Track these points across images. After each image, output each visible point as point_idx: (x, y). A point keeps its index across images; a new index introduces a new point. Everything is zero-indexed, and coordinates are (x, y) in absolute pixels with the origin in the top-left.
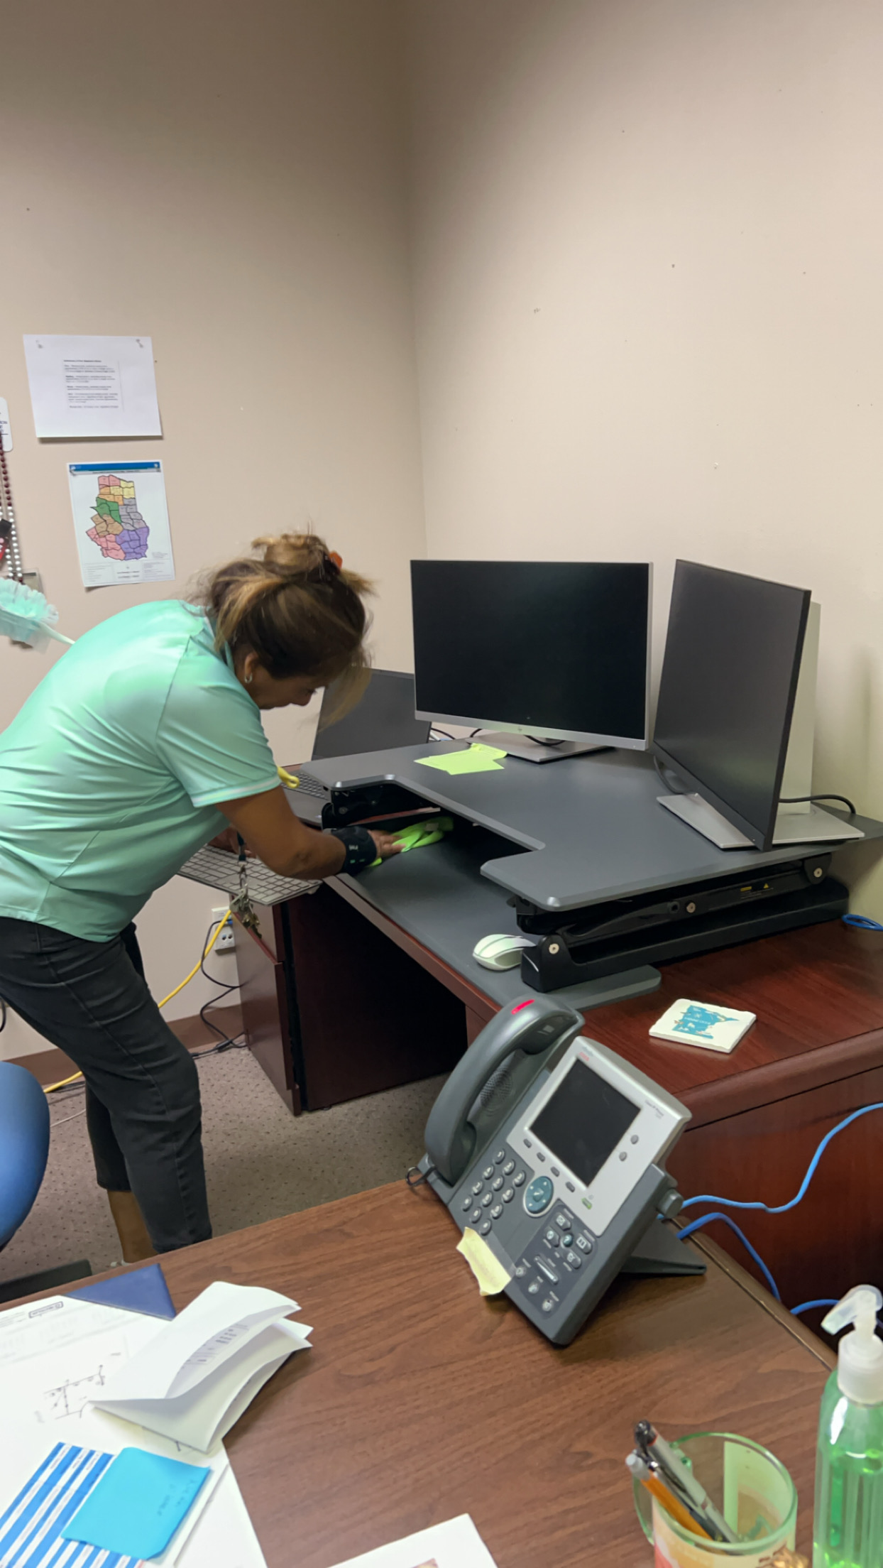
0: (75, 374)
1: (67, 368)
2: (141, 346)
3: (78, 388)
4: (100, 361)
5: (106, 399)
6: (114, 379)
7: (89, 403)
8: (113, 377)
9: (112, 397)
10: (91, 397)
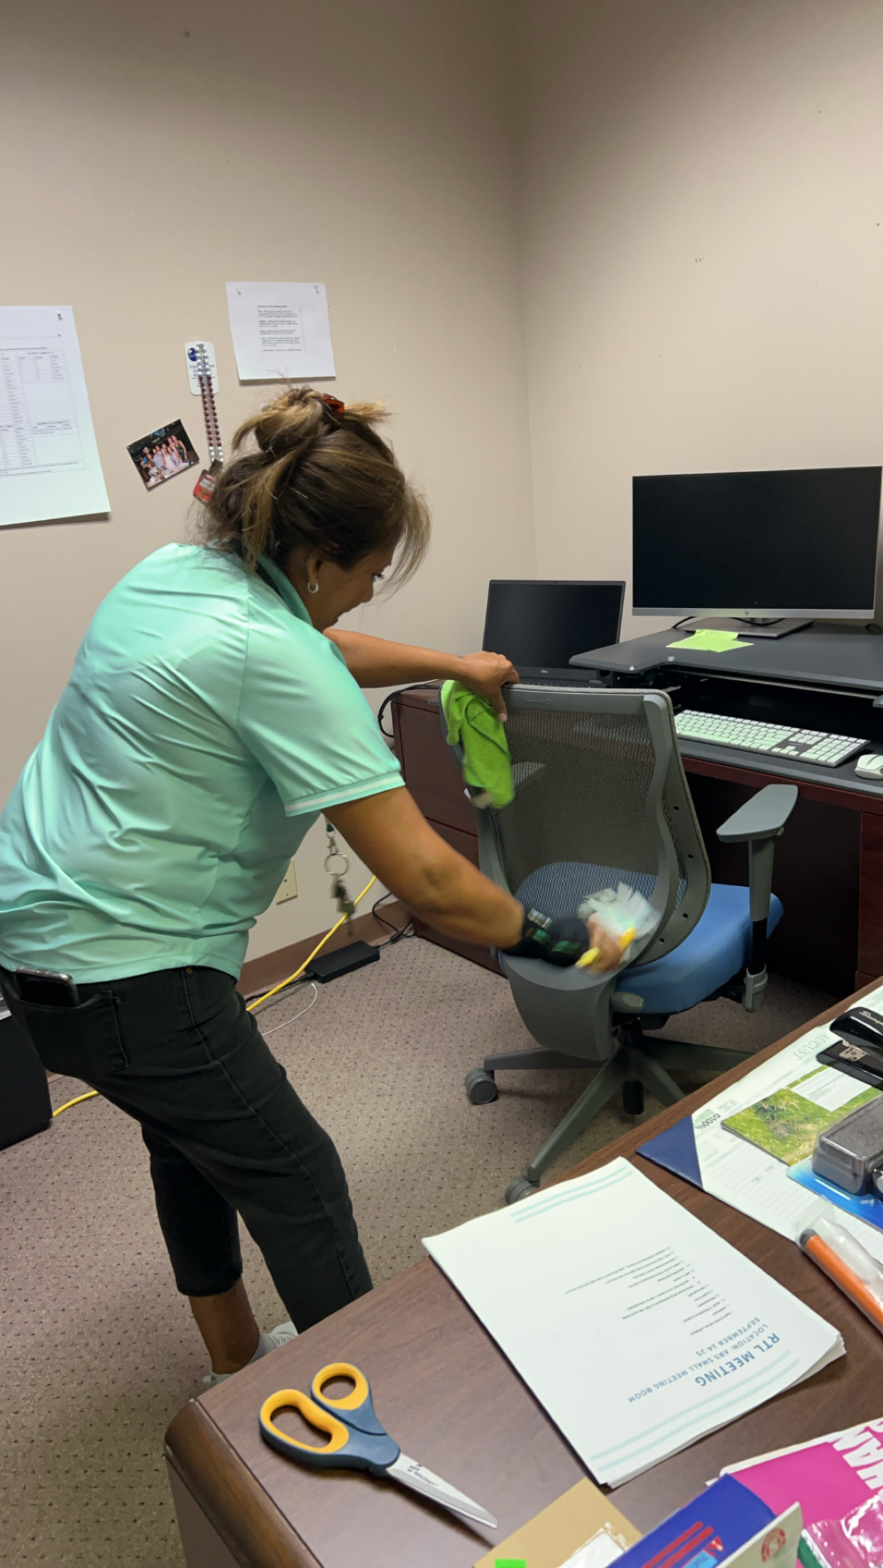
0: (266, 319)
1: (261, 314)
2: (318, 292)
3: (269, 332)
4: (286, 307)
5: (292, 342)
6: (297, 324)
7: (279, 346)
8: (296, 322)
9: (295, 341)
10: (280, 341)
